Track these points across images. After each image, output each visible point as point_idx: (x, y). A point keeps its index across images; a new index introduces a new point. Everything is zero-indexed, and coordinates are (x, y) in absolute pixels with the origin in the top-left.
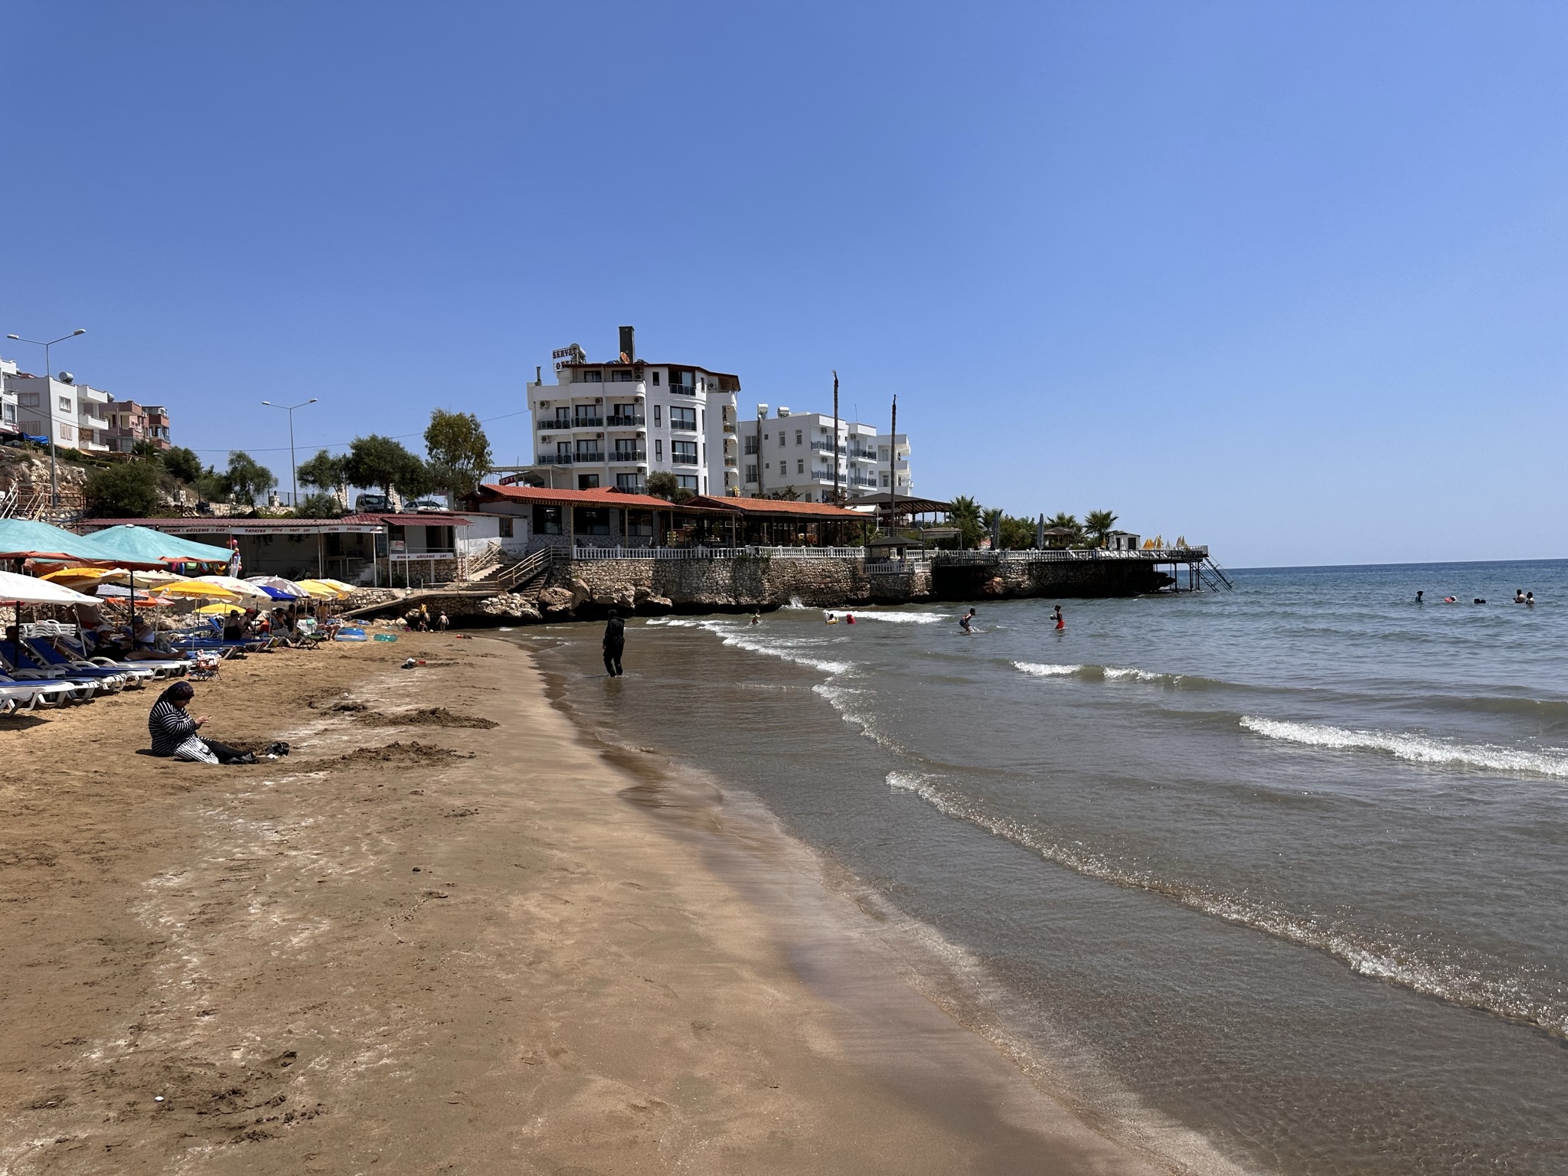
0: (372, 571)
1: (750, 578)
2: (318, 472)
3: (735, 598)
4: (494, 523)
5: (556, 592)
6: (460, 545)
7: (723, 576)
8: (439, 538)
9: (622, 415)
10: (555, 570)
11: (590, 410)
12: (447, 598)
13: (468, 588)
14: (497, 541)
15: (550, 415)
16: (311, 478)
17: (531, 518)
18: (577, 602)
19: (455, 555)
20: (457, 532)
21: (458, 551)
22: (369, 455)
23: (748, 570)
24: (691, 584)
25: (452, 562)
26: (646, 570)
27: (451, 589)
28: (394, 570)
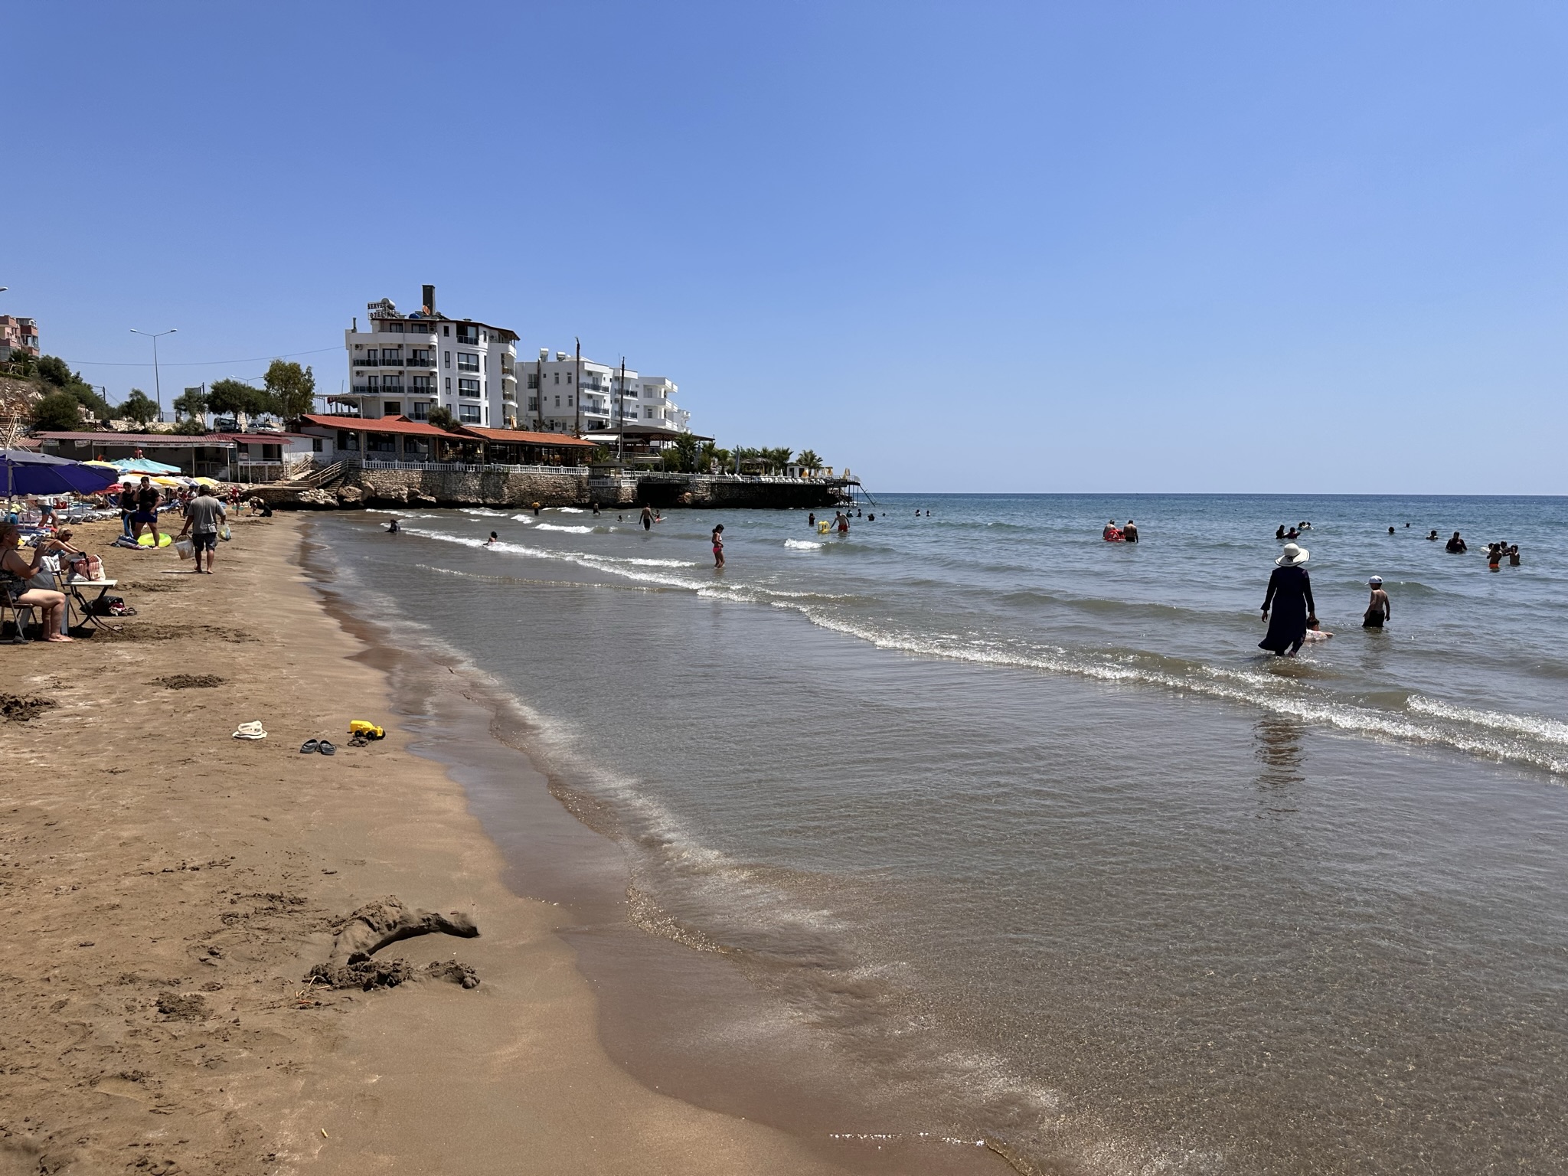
0: (226, 471)
1: (495, 486)
2: (189, 402)
3: (483, 499)
4: (310, 442)
5: (350, 490)
6: (285, 456)
7: (474, 484)
8: (271, 452)
9: (418, 358)
10: (351, 474)
11: (394, 353)
12: (275, 490)
13: (289, 485)
14: (311, 454)
15: (363, 355)
16: (183, 408)
17: (336, 439)
18: (365, 497)
19: (282, 463)
20: (283, 447)
21: (284, 460)
22: (224, 393)
23: (493, 479)
24: (450, 488)
25: (280, 467)
26: (416, 476)
27: (278, 485)
28: (241, 471)
